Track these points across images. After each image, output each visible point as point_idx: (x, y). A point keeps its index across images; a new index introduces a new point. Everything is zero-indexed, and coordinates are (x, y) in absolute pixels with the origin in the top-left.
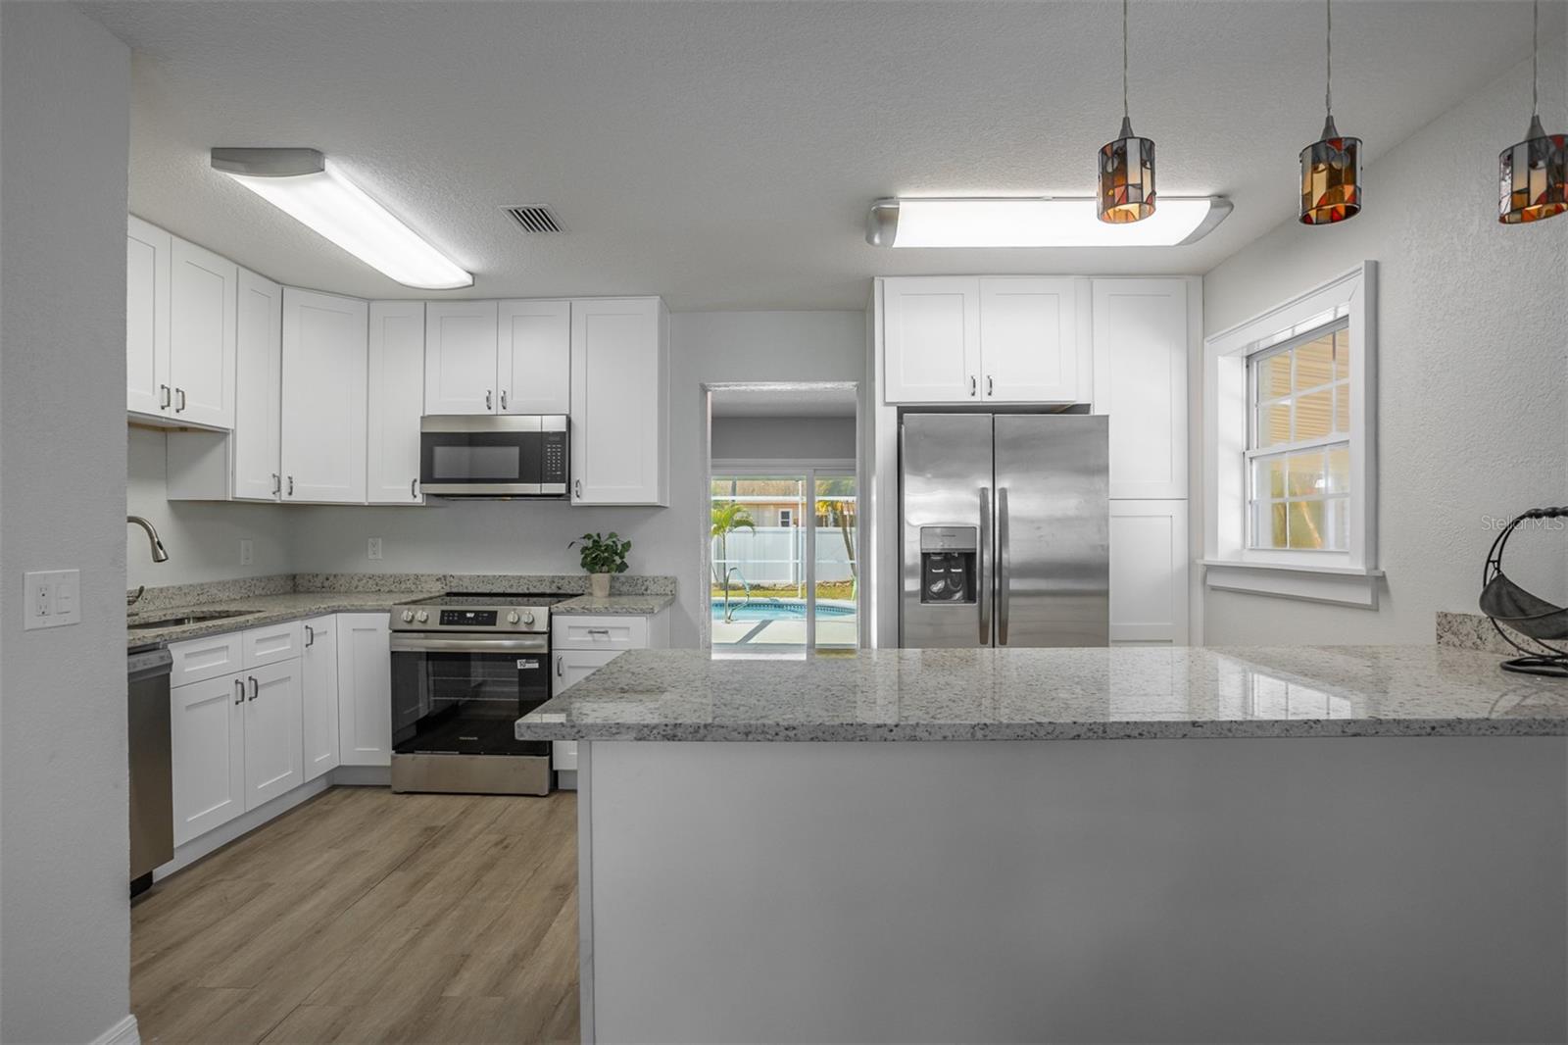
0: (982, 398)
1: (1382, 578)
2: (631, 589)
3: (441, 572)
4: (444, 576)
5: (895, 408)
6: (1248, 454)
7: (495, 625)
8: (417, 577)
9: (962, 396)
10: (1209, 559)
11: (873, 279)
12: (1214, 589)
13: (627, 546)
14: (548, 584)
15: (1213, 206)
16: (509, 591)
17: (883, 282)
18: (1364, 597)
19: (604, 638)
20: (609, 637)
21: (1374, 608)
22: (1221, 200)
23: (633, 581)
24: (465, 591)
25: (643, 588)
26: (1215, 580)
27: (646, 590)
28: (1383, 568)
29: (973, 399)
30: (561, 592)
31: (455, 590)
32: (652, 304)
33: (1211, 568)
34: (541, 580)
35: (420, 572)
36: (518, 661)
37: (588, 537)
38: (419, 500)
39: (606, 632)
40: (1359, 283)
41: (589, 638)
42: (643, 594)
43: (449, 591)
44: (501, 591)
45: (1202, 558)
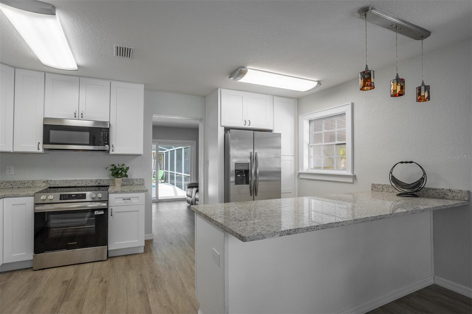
0: (247, 126)
1: (355, 176)
2: (127, 183)
3: (45, 179)
4: (47, 181)
5: (224, 128)
6: (311, 145)
7: (85, 199)
8: (33, 181)
9: (242, 125)
10: (300, 171)
11: (218, 88)
12: (301, 179)
13: (128, 168)
14: (94, 182)
15: (318, 83)
16: (78, 185)
17: (221, 90)
18: (351, 180)
19: (129, 201)
20: (131, 201)
21: (353, 183)
22: (319, 83)
23: (129, 181)
24: (57, 186)
25: (132, 183)
26: (301, 176)
27: (133, 183)
28: (355, 173)
29: (245, 126)
30: (100, 185)
31: (52, 186)
32: (142, 87)
33: (299, 174)
34: (92, 181)
35: (34, 179)
36: (95, 212)
37: (113, 165)
38: (41, 150)
39: (130, 199)
40: (350, 107)
41: (123, 201)
42: (132, 185)
43: (49, 186)
44: (74, 185)
45: (298, 171)
